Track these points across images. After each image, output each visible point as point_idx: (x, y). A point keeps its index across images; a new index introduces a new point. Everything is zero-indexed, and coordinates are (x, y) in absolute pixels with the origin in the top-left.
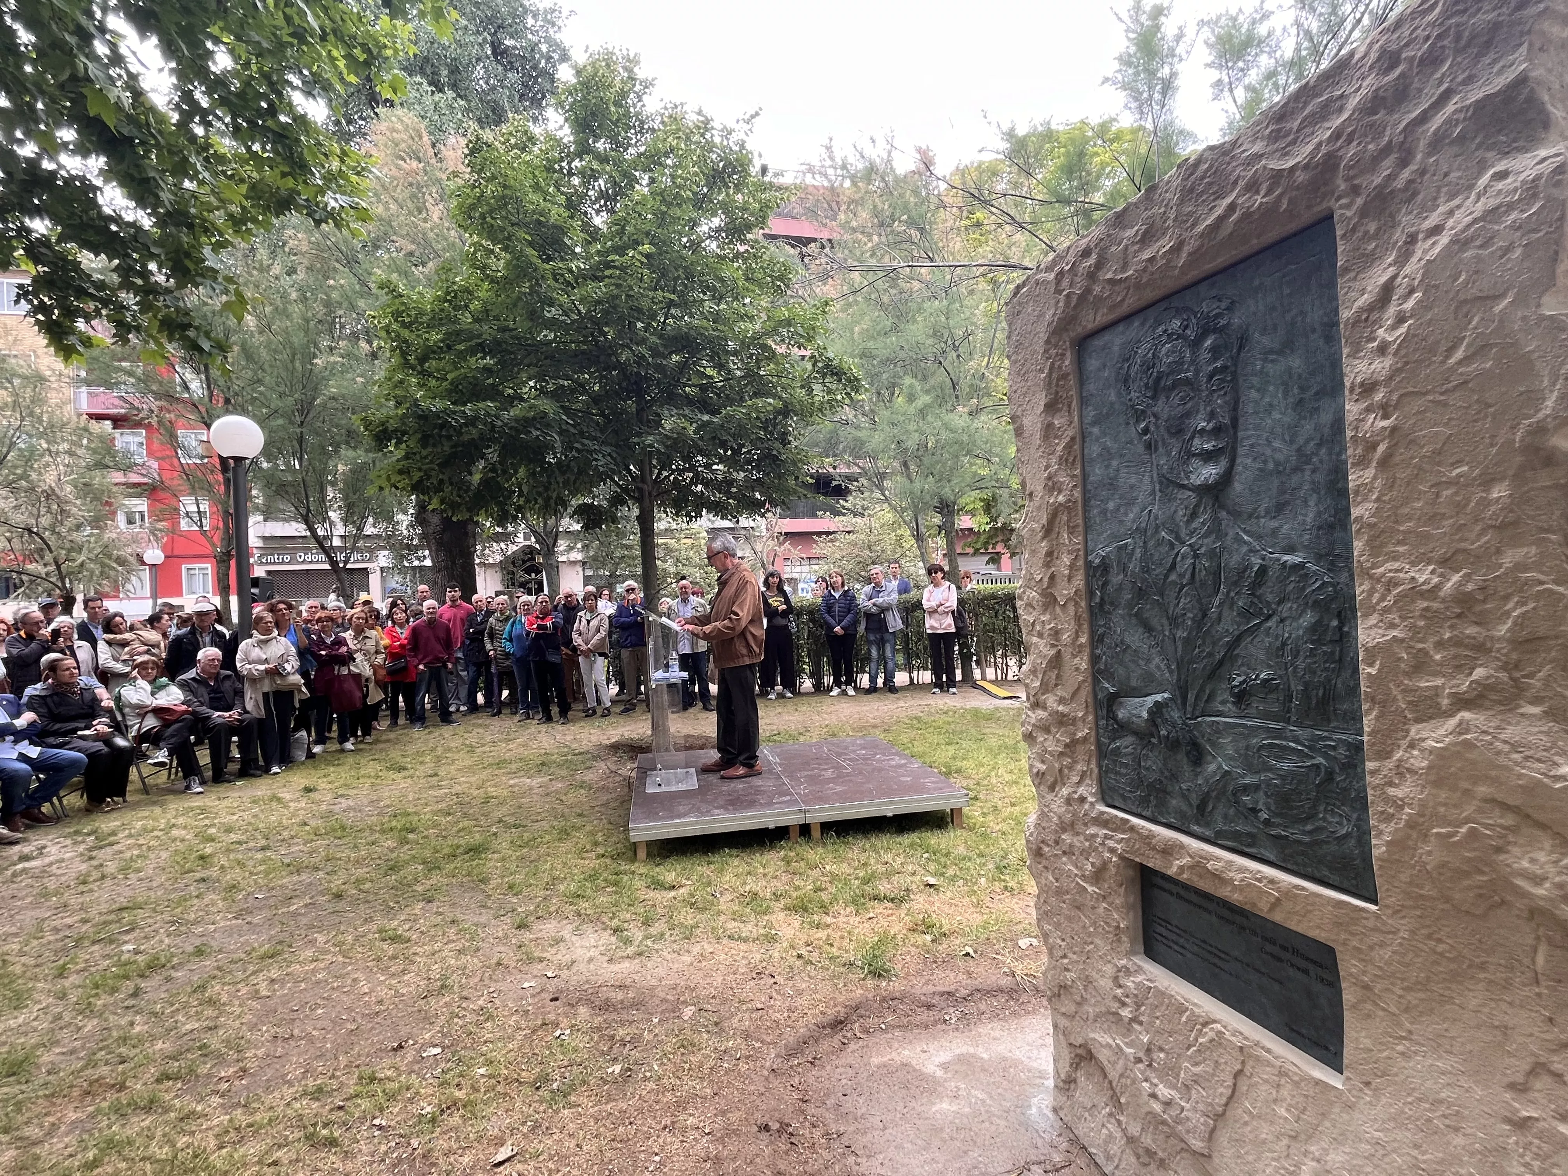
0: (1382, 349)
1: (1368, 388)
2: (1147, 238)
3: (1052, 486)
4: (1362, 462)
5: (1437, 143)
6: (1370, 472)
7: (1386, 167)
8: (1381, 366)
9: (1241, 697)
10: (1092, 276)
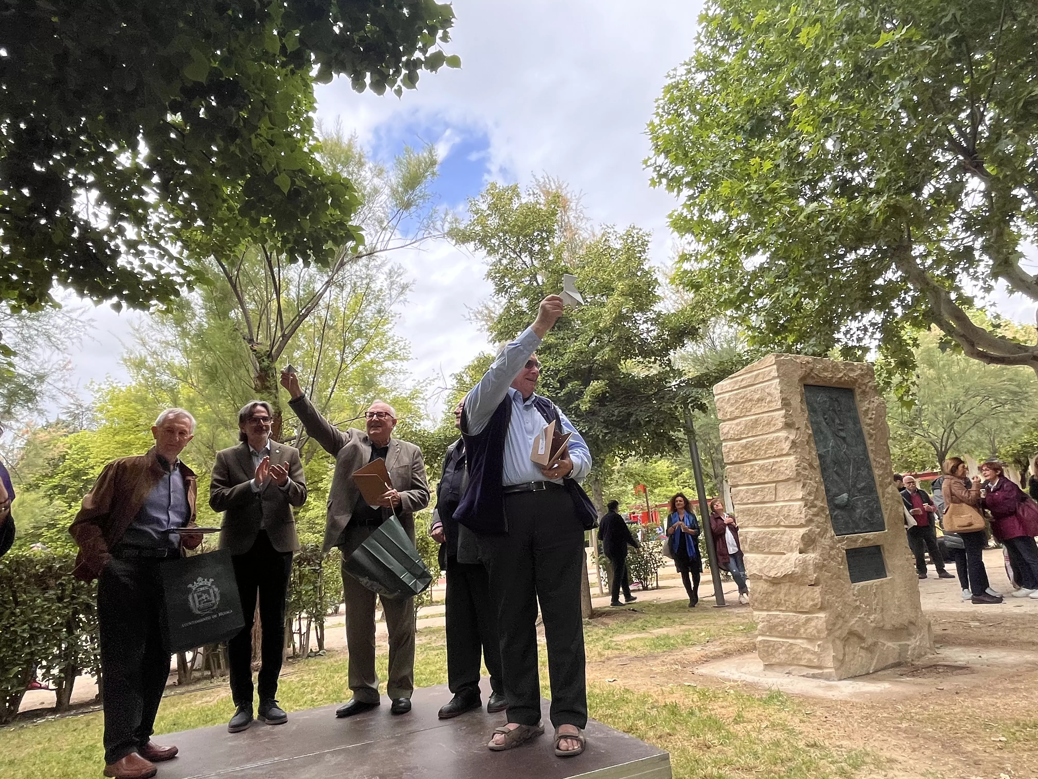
0: (871, 419)
1: (870, 425)
2: (825, 369)
3: (807, 427)
4: (870, 438)
5: (870, 388)
6: (872, 441)
7: (864, 387)
8: (872, 422)
9: (860, 491)
10: (812, 370)
